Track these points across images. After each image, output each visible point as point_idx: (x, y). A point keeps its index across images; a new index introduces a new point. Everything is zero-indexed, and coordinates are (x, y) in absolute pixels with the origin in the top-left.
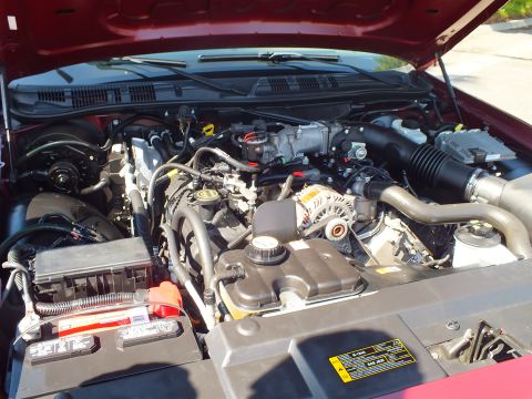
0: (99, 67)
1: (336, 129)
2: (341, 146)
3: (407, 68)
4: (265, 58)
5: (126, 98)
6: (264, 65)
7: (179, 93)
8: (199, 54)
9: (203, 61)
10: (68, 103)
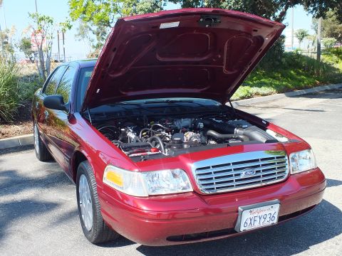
0: (112, 106)
1: (193, 119)
2: (195, 124)
3: (218, 104)
4: (167, 102)
5: (123, 114)
6: (167, 104)
7: (141, 113)
8: (145, 101)
9: (146, 103)
10: (105, 116)
